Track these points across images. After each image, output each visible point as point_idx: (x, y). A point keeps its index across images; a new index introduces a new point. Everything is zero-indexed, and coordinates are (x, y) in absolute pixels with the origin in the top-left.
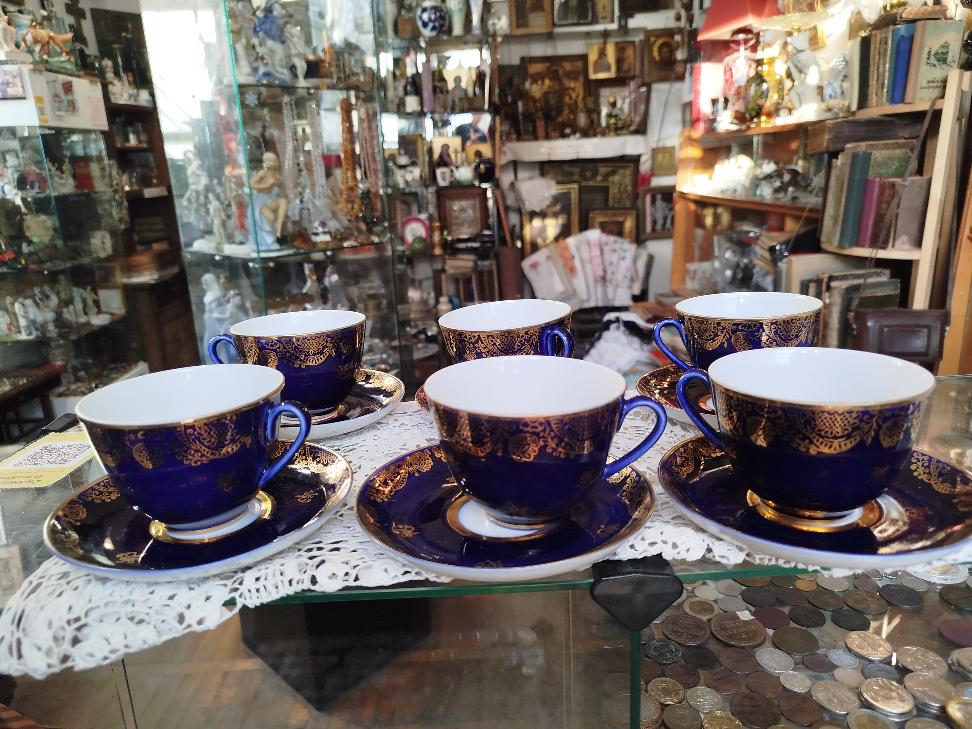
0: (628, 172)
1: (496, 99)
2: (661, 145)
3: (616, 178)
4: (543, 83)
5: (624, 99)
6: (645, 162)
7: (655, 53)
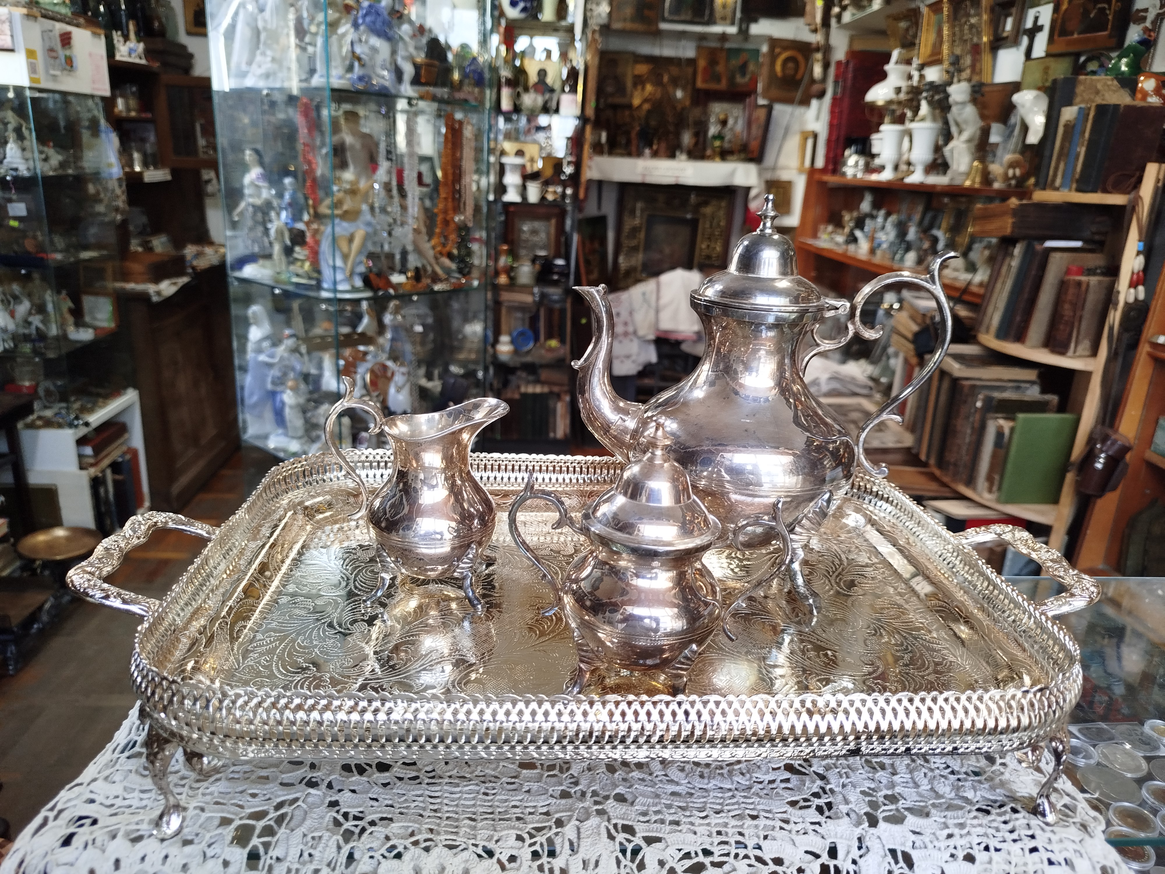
2: (777, 177)
3: (708, 210)
5: (736, 119)
6: (756, 197)
7: (778, 68)
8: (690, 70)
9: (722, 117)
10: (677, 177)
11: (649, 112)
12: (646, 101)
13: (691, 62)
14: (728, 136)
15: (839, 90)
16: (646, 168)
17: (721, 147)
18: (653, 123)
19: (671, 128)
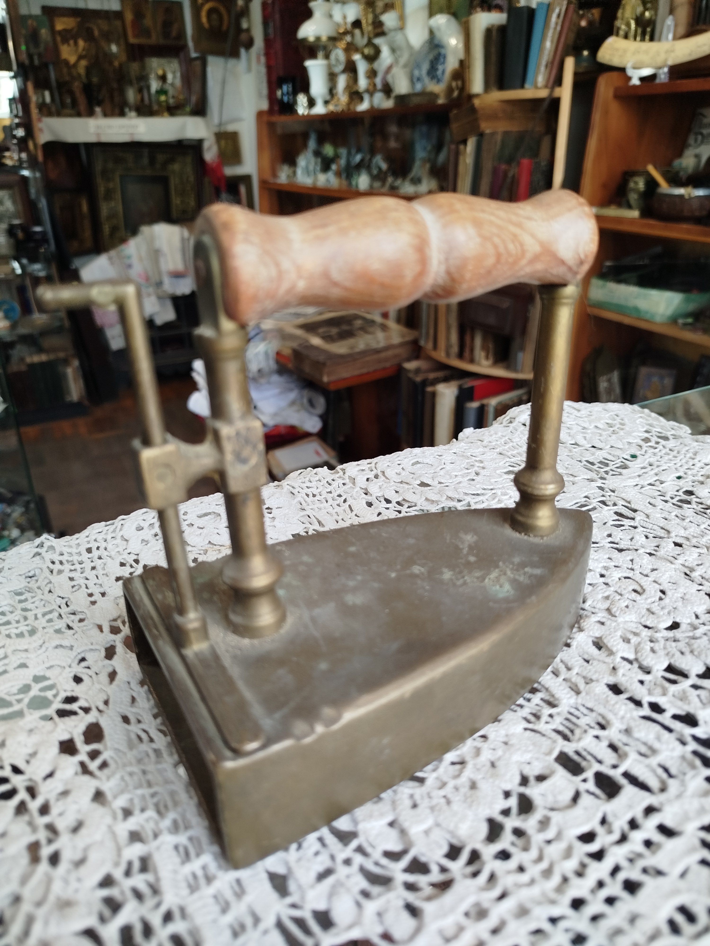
0: (189, 159)
1: (24, 57)
2: (223, 129)
3: (176, 167)
4: (76, 44)
5: (174, 73)
6: (209, 149)
7: (204, 20)
8: (118, 23)
9: (160, 72)
10: (132, 134)
11: (88, 69)
12: (80, 58)
13: (118, 15)
14: (171, 92)
15: (271, 31)
16: (98, 127)
17: (167, 101)
18: (95, 80)
19: (115, 85)
